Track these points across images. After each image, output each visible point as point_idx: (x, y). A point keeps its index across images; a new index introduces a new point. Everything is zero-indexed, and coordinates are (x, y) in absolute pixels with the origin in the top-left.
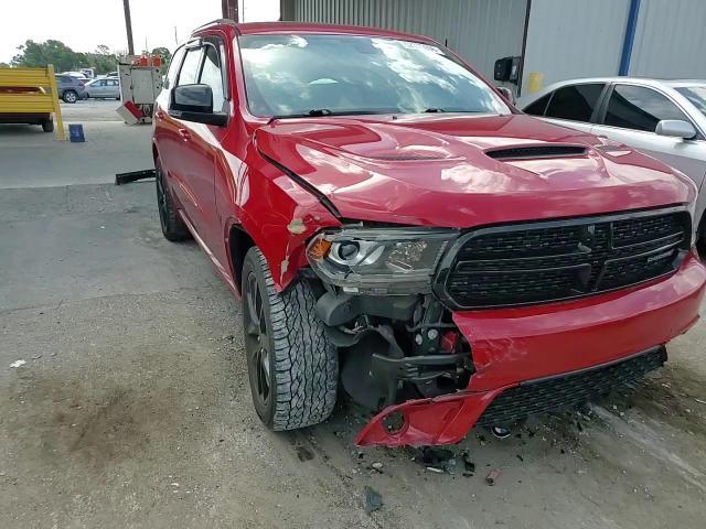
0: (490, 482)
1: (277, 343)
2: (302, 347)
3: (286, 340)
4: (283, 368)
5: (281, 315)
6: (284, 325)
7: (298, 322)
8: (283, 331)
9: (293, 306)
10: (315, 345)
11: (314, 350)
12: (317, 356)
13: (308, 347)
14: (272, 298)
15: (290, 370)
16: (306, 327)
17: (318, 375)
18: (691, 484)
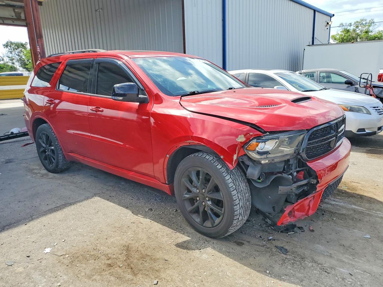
0: (313, 231)
1: (232, 193)
2: (241, 192)
3: (235, 191)
4: (236, 204)
5: (230, 180)
6: (233, 184)
7: (237, 181)
8: (233, 187)
9: (233, 175)
10: (245, 191)
11: (245, 193)
12: (246, 196)
13: (243, 192)
14: (224, 173)
15: (239, 204)
16: (240, 184)
17: (247, 203)
18: (366, 213)
